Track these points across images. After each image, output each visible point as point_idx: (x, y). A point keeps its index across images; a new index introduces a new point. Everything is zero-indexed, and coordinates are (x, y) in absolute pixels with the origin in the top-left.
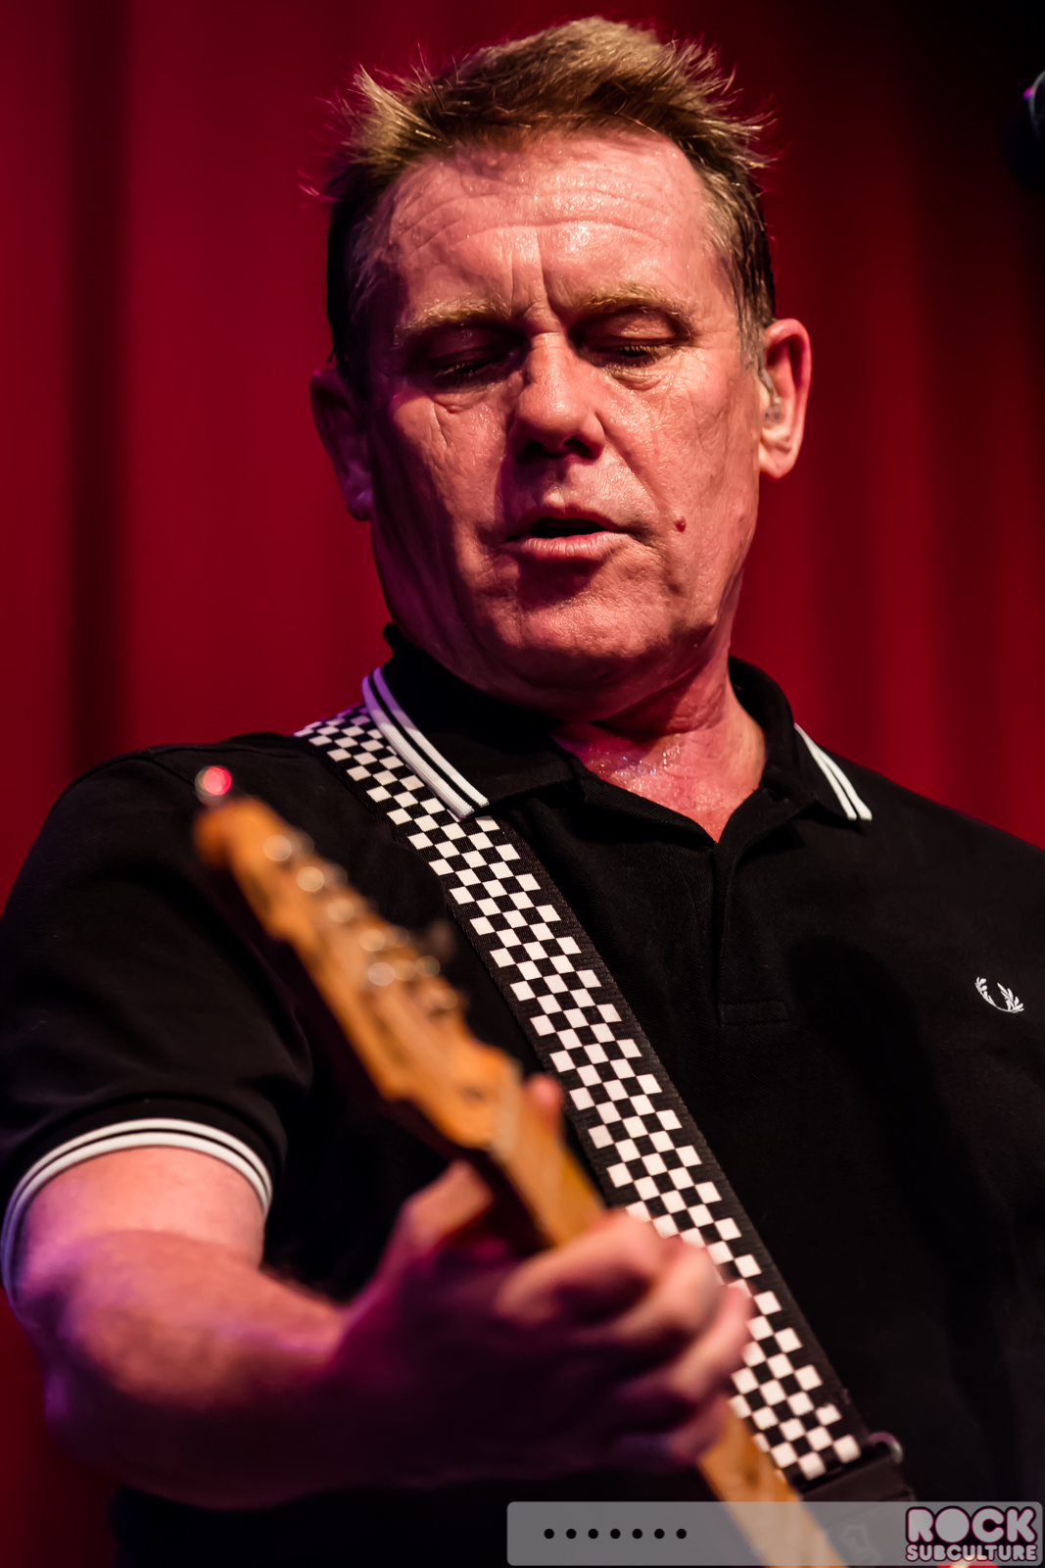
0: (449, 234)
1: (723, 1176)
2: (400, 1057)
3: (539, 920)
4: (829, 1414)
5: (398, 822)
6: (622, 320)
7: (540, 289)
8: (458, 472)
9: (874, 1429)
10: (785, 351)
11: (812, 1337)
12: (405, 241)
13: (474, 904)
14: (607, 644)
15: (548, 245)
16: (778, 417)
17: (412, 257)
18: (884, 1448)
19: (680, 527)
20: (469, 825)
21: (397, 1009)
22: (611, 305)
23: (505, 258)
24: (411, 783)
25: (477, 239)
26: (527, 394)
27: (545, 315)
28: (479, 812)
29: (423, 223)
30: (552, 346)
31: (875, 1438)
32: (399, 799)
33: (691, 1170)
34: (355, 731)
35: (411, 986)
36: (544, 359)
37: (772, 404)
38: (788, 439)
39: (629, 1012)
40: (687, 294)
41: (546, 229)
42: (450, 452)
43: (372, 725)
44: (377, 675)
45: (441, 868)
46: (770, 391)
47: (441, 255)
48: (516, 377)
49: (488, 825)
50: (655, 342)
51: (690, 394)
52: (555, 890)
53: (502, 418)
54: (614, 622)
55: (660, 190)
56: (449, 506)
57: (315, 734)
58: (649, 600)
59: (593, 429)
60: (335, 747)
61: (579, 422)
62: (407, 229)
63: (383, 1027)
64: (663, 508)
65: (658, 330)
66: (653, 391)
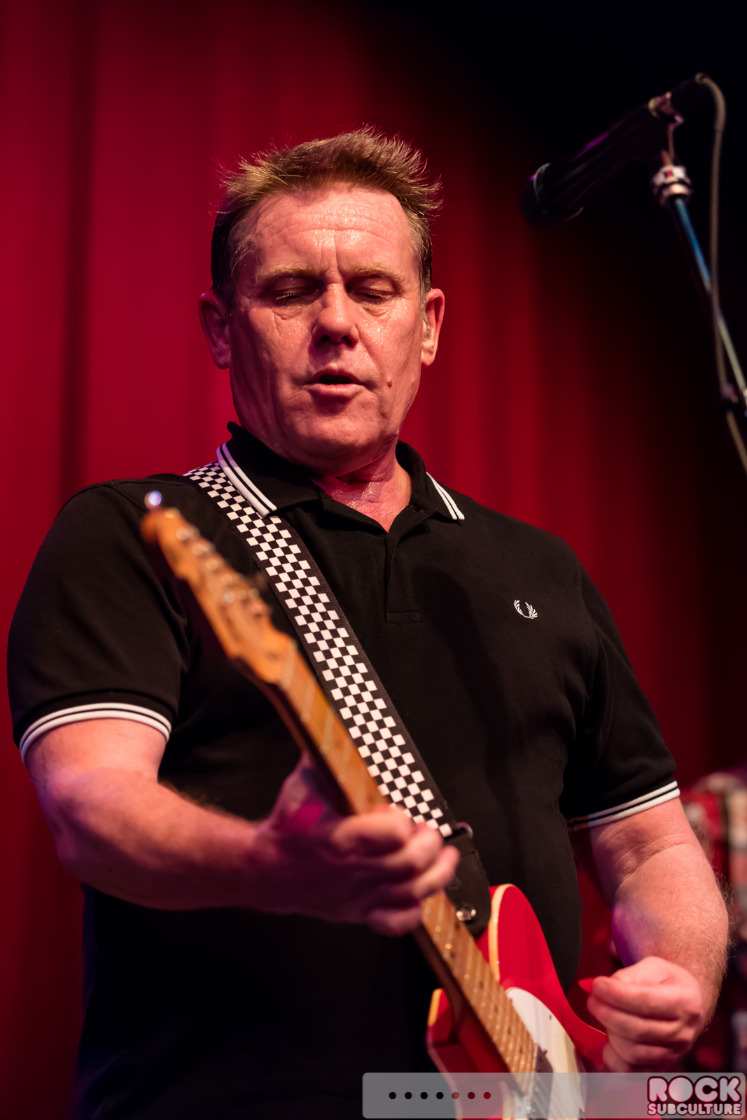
0: (290, 230)
1: (388, 696)
2: (237, 637)
3: (300, 568)
4: (437, 813)
5: (232, 519)
6: (372, 280)
7: (334, 262)
8: (284, 349)
9: (459, 820)
10: (433, 307)
11: (429, 775)
12: (266, 231)
13: (268, 560)
14: (350, 439)
15: (338, 241)
16: (428, 336)
17: (269, 240)
18: (464, 830)
19: (390, 385)
20: (267, 520)
21: (238, 615)
22: (367, 272)
23: (318, 245)
24: (239, 499)
25: (304, 233)
26: (324, 311)
27: (336, 275)
28: (272, 513)
29: (276, 224)
30: (337, 291)
31: (460, 825)
32: (233, 507)
33: (372, 693)
34: (213, 473)
35: (245, 602)
36: (334, 296)
37: (428, 330)
38: (433, 347)
39: (343, 615)
41: (339, 233)
42: (281, 338)
43: (221, 471)
44: (224, 447)
45: (252, 542)
47: (285, 240)
48: (317, 303)
49: (276, 520)
50: (385, 293)
52: (308, 553)
53: (309, 323)
54: (354, 429)
55: (392, 219)
56: (278, 365)
57: (193, 475)
58: (371, 419)
59: (355, 332)
60: (202, 481)
61: (350, 329)
62: (267, 226)
63: (229, 623)
64: (382, 375)
65: (386, 287)
66: (382, 317)
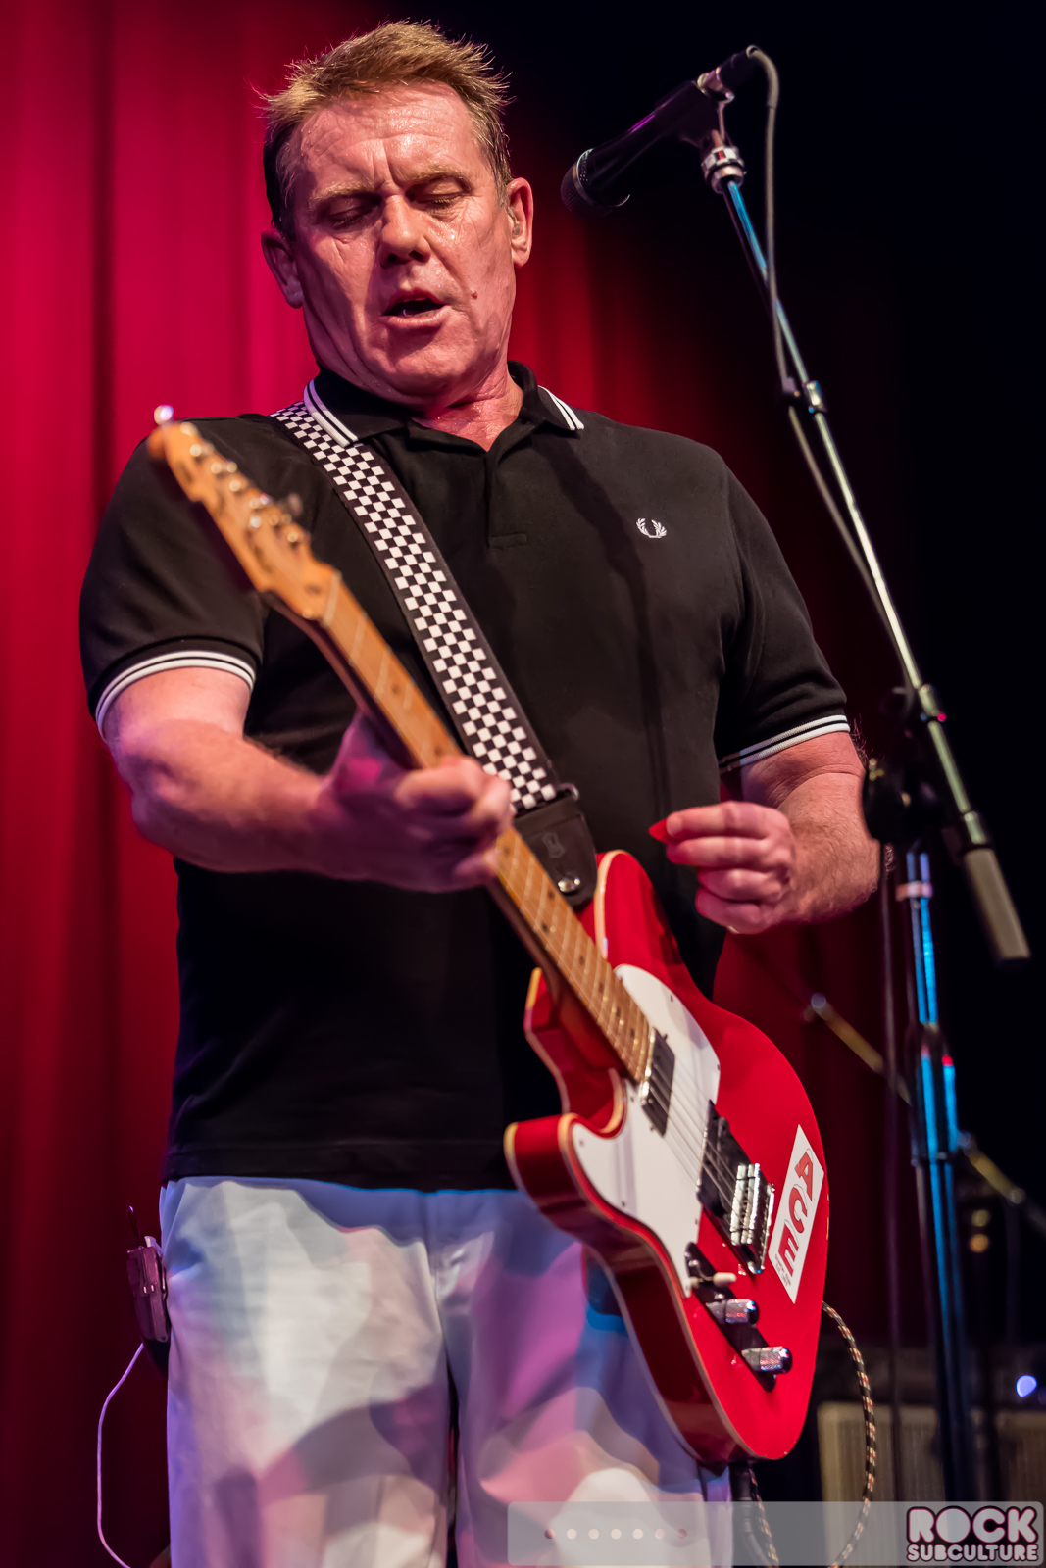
0: (336, 147)
2: (269, 571)
3: (393, 506)
4: (539, 774)
6: (433, 185)
7: (388, 173)
8: (351, 276)
9: (564, 780)
10: (519, 197)
12: (310, 153)
13: (357, 499)
15: (389, 149)
16: (517, 232)
17: (316, 161)
18: (568, 792)
19: (475, 296)
22: (426, 178)
23: (369, 157)
24: (327, 438)
25: (353, 147)
26: (386, 228)
27: (392, 185)
29: (320, 142)
30: (397, 202)
31: (563, 786)
32: (320, 446)
34: (300, 414)
35: (278, 529)
36: (394, 210)
37: (515, 225)
38: (525, 243)
40: (467, 167)
41: (388, 140)
42: (345, 265)
44: (311, 386)
45: (341, 481)
46: (513, 218)
47: (334, 159)
48: (380, 221)
50: (452, 195)
51: (473, 221)
53: (373, 244)
55: (447, 113)
56: (347, 295)
57: (281, 415)
58: (467, 343)
59: (425, 245)
60: (289, 421)
61: (416, 242)
62: (311, 146)
64: (463, 287)
65: (453, 188)
66: (452, 221)
